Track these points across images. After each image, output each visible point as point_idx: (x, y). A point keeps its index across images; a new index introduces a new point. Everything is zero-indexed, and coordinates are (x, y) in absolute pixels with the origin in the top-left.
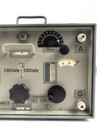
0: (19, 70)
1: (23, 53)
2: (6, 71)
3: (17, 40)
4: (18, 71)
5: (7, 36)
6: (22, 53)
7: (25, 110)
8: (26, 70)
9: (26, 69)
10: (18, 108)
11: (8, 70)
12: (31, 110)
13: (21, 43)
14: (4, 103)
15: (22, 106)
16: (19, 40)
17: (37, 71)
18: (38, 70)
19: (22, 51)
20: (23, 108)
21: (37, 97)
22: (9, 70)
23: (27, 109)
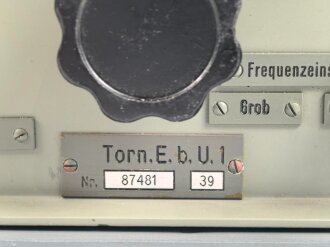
7: (180, 192)
15: (152, 154)
20: (165, 180)
21: (295, 71)
23: (197, 181)
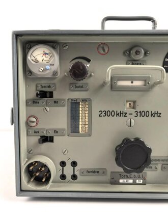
0: (126, 113)
1: (134, 82)
2: (103, 114)
3: (126, 58)
4: (124, 114)
5: (106, 51)
6: (132, 82)
7: (134, 183)
8: (139, 114)
9: (140, 112)
10: (121, 181)
11: (107, 113)
12: (144, 184)
13: (132, 64)
14: (97, 172)
15: (129, 176)
16: (130, 59)
17: (158, 115)
18: (160, 114)
19: (132, 79)
20: (131, 181)
21: (157, 160)
22: (109, 112)
23: (137, 181)
